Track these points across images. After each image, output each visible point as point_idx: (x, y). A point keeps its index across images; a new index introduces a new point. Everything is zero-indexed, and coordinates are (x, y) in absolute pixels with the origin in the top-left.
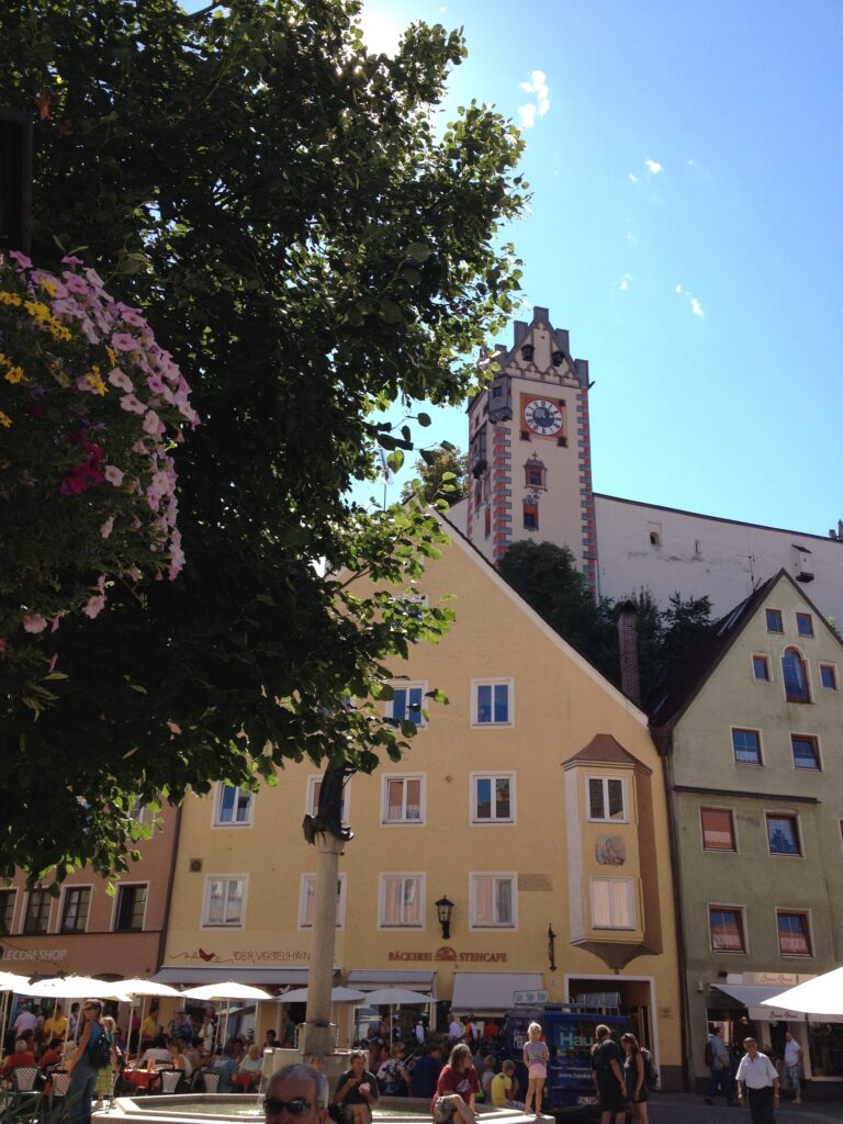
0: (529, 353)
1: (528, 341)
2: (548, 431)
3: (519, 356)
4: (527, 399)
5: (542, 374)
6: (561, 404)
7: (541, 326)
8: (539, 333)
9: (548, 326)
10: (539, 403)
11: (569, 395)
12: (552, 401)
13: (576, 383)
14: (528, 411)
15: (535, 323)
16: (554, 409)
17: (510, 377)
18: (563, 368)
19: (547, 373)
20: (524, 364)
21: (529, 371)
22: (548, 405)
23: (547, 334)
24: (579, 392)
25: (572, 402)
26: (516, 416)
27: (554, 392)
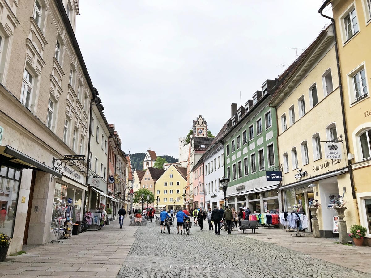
0: (199, 122)
2: (201, 134)
3: (197, 123)
4: (198, 129)
6: (203, 129)
8: (200, 119)
9: (201, 118)
10: (200, 130)
11: (204, 128)
12: (202, 129)
13: (206, 126)
14: (198, 131)
15: (199, 118)
16: (202, 130)
17: (196, 127)
18: (204, 123)
19: (201, 125)
20: (198, 124)
25: (205, 129)
26: (197, 132)
27: (202, 128)
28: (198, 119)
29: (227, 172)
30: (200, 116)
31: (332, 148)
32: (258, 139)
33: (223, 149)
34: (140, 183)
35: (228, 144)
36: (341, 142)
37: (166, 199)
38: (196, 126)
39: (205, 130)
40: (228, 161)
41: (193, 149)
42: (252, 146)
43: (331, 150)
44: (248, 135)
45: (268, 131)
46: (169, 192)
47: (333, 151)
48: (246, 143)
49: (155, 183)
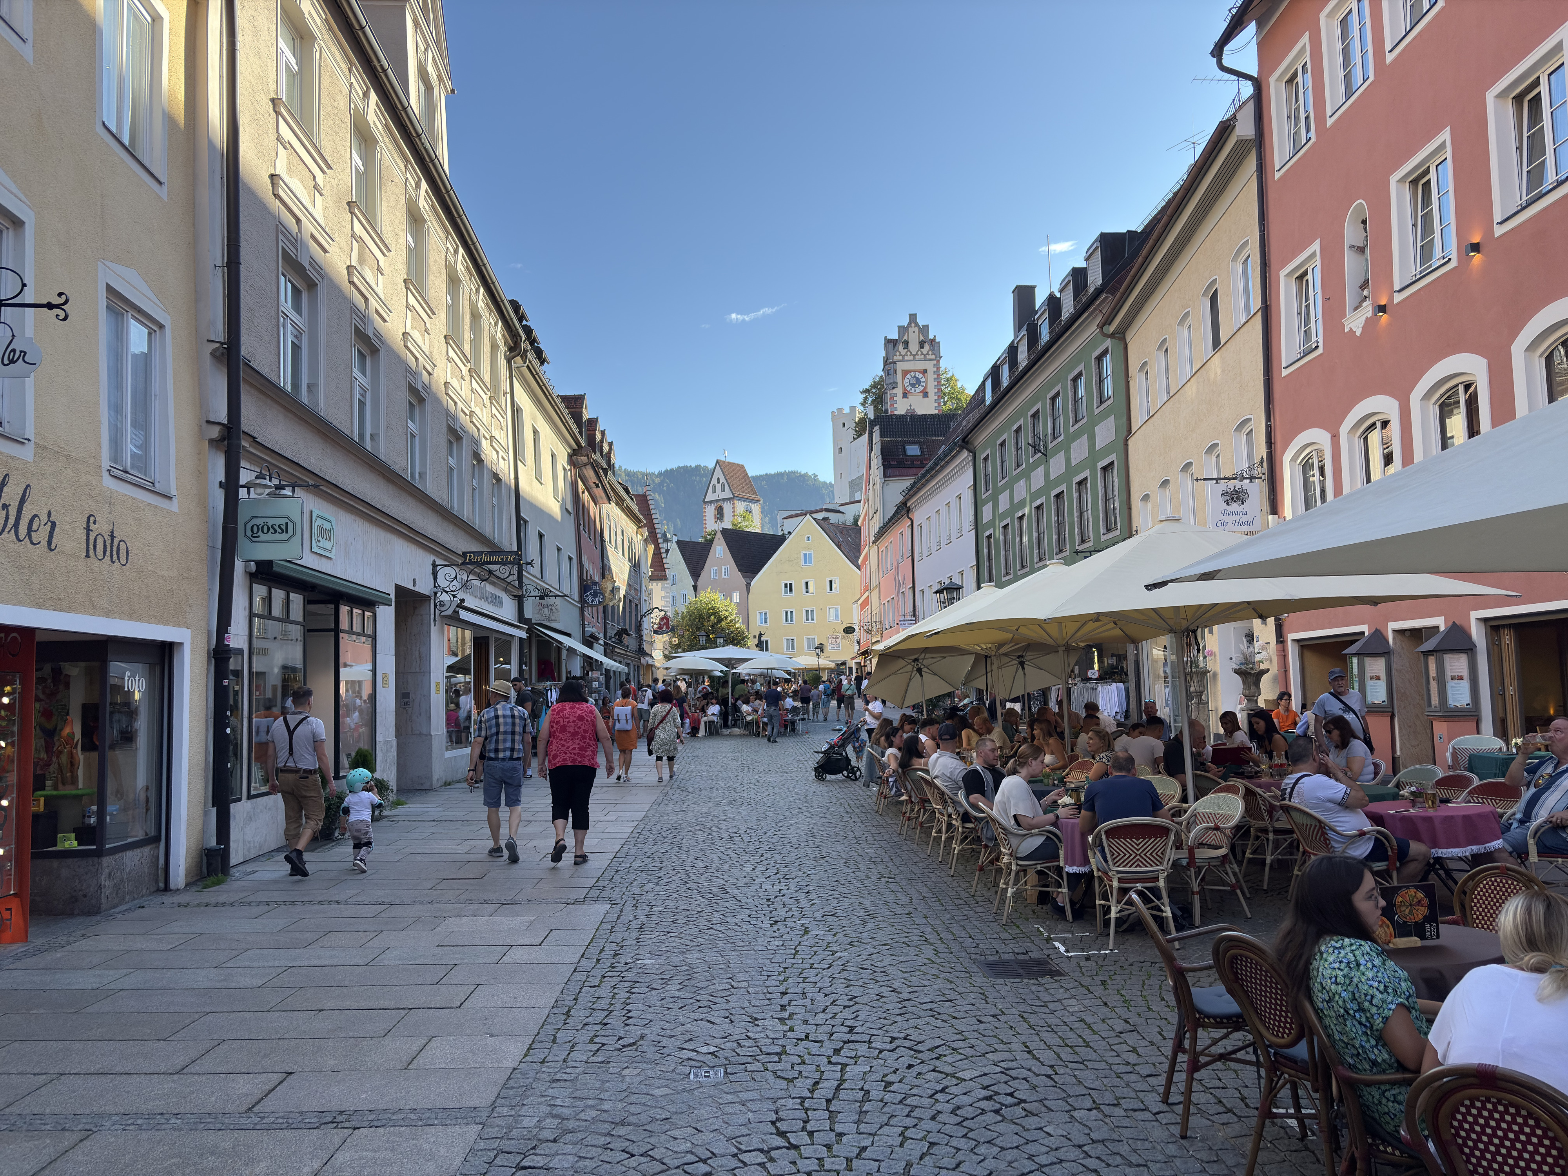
0: (906, 344)
1: (906, 338)
2: (918, 390)
3: (901, 347)
4: (905, 373)
5: (914, 356)
6: (924, 372)
7: (913, 325)
8: (913, 329)
9: (917, 325)
10: (912, 374)
11: (929, 366)
12: (919, 371)
13: (933, 357)
14: (906, 380)
15: (909, 324)
16: (921, 376)
17: (895, 363)
18: (927, 347)
19: (917, 354)
20: (903, 352)
21: (906, 355)
22: (917, 374)
23: (916, 329)
24: (935, 362)
25: (931, 369)
26: (900, 385)
27: (921, 365)
28: (902, 330)
29: (986, 551)
30: (913, 318)
31: (1233, 498)
32: (1074, 440)
33: (971, 471)
34: (695, 588)
35: (988, 452)
36: (1260, 478)
37: (793, 640)
38: (895, 358)
39: (931, 376)
40: (987, 513)
41: (877, 462)
42: (1057, 466)
43: (1228, 504)
44: (1046, 426)
45: (1103, 416)
46: (800, 616)
47: (1235, 507)
48: (1040, 454)
49: (748, 585)
